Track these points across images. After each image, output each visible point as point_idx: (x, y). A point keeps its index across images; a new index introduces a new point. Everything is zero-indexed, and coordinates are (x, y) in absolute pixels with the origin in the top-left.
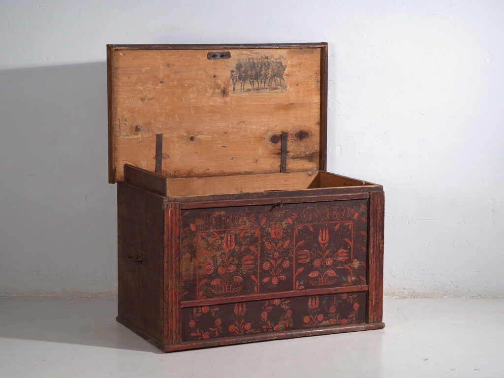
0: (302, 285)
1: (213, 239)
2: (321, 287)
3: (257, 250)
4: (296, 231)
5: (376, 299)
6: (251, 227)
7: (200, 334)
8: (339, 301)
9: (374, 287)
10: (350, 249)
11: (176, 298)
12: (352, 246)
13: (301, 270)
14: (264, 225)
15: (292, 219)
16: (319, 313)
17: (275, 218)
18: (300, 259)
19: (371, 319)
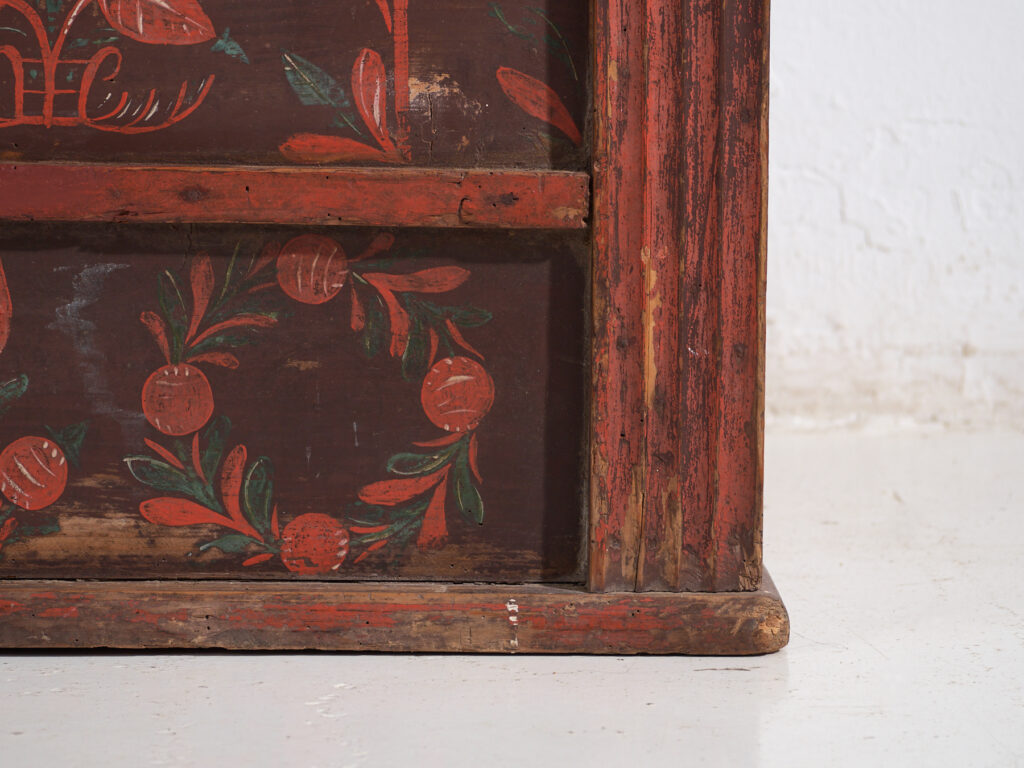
2: (34, 146)
16: (13, 424)
19: (616, 538)
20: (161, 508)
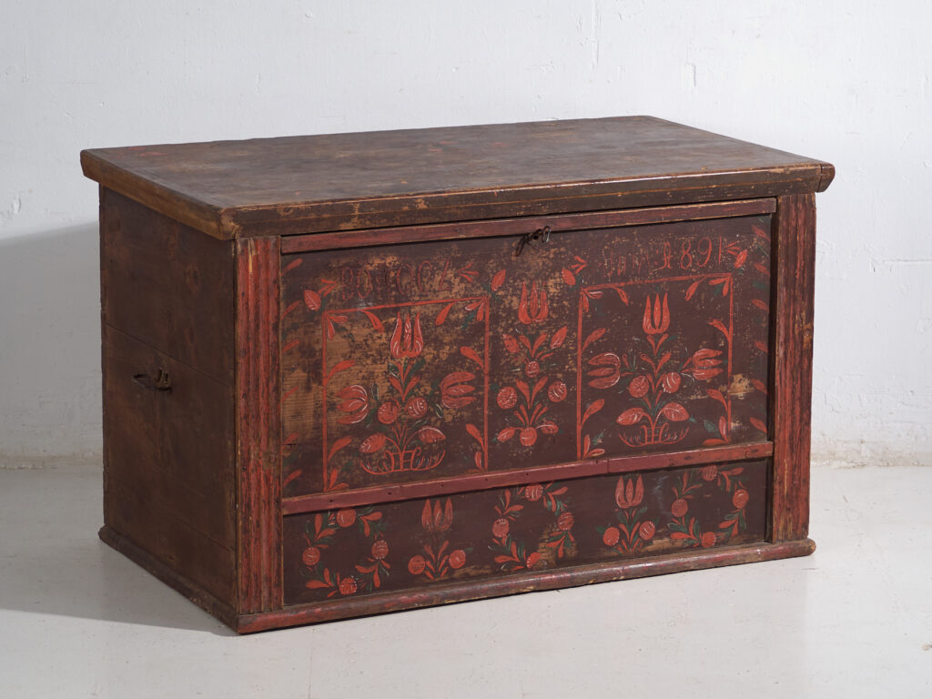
0: (600, 446)
1: (366, 331)
2: (649, 450)
3: (483, 357)
4: (584, 304)
5: (792, 477)
6: (465, 296)
7: (332, 584)
8: (694, 487)
9: (787, 446)
10: (725, 349)
11: (269, 489)
12: (730, 340)
13: (596, 406)
14: (500, 289)
15: (573, 271)
16: (643, 519)
17: (529, 270)
18: (594, 377)
19: (778, 530)
20: (675, 535)
